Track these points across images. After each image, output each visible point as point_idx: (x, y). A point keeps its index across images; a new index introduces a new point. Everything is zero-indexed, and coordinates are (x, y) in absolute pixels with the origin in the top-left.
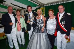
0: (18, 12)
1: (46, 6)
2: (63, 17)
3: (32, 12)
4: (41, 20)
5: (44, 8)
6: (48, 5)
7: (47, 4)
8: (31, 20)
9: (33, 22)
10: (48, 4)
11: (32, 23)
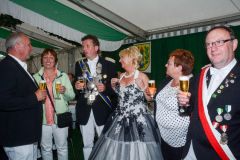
0: (49, 55)
1: (154, 37)
2: (223, 83)
3: (97, 58)
4: (133, 92)
5: (148, 45)
6: (160, 36)
7: (157, 33)
8: (93, 86)
9: (97, 93)
10: (162, 32)
11: (92, 98)
